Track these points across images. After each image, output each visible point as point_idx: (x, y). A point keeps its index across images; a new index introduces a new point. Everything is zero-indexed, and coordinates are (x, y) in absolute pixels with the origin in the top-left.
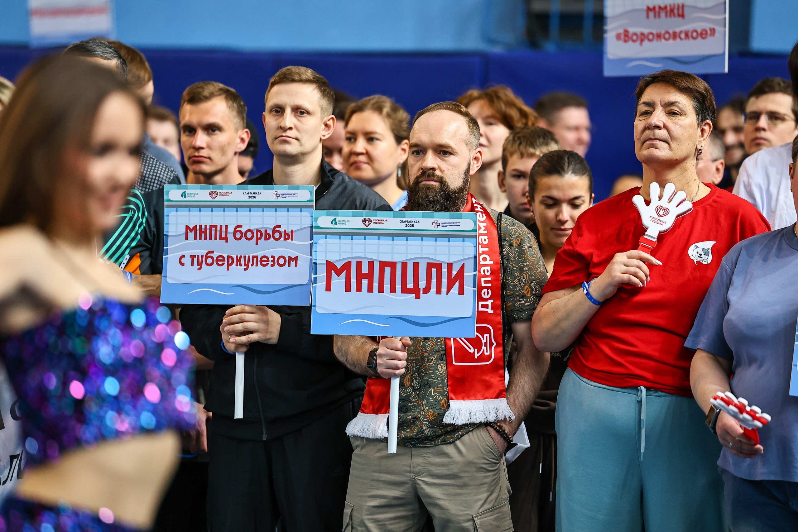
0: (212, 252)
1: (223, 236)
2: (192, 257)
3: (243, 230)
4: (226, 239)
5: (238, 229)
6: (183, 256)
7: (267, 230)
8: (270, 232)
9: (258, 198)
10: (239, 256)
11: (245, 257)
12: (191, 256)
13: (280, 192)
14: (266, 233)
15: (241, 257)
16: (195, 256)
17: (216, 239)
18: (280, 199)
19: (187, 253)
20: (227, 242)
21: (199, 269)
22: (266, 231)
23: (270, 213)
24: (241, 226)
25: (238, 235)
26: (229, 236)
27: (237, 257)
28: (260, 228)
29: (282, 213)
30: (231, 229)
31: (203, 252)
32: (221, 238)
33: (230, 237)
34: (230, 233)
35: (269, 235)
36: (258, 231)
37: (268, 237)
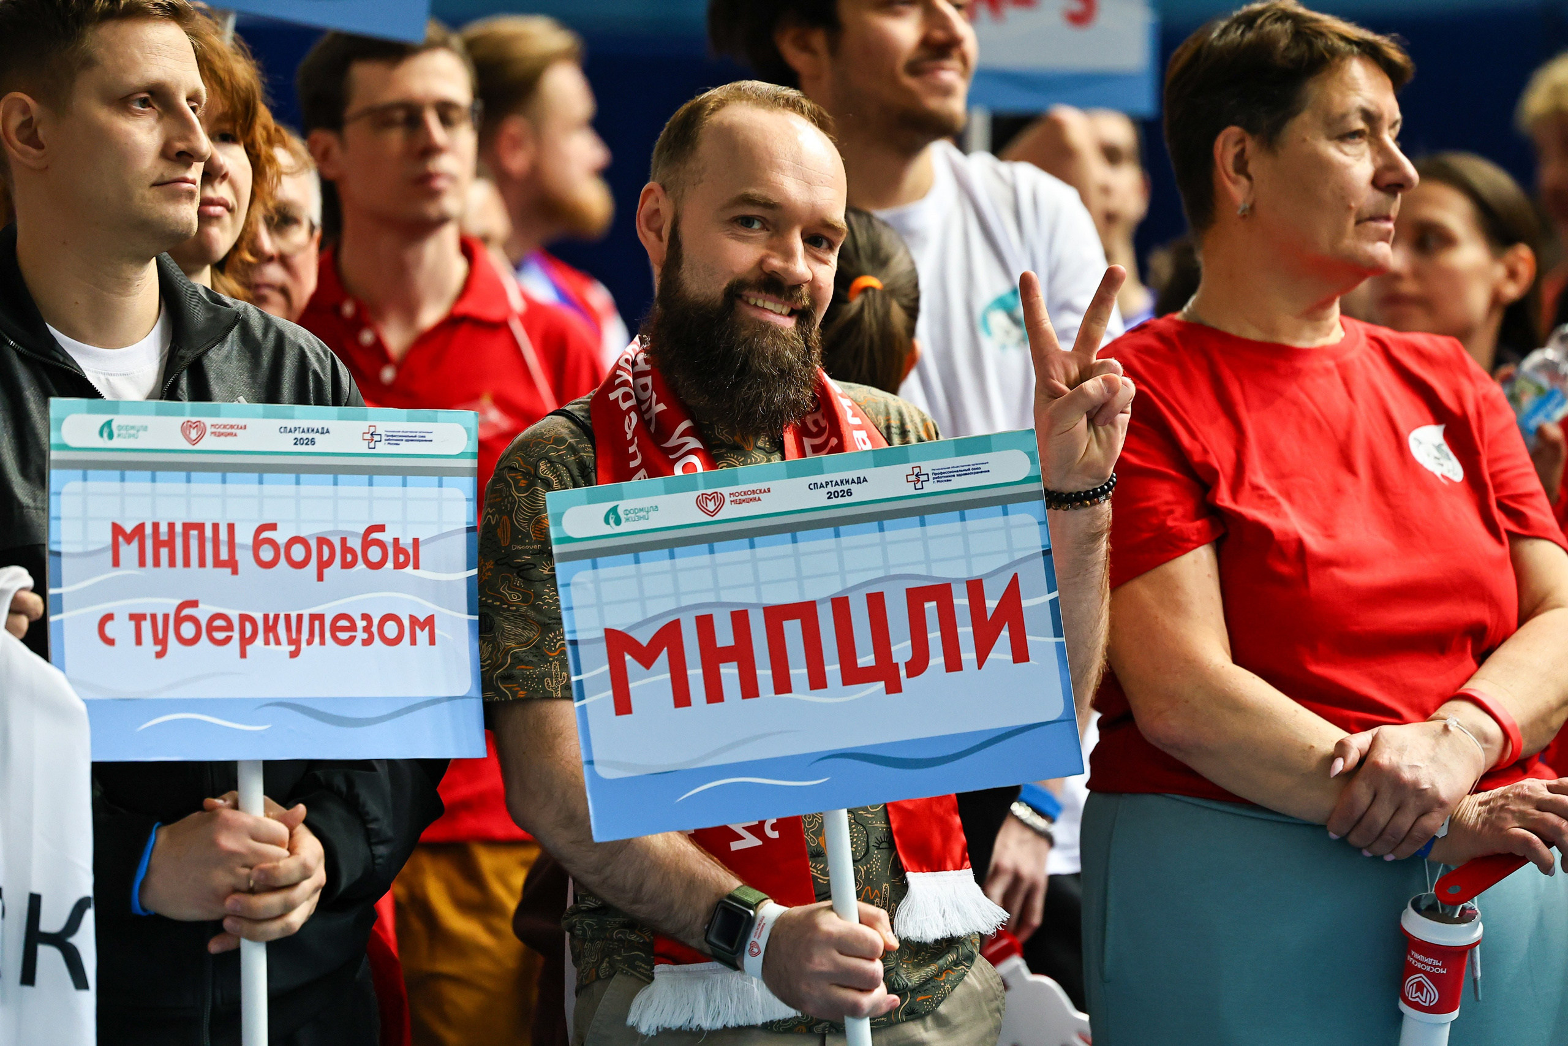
0: (194, 604)
1: (224, 555)
2: (137, 618)
3: (281, 537)
4: (232, 565)
5: (266, 535)
6: (109, 617)
7: (346, 538)
8: (355, 544)
9: (322, 444)
10: (271, 616)
11: (288, 617)
12: (132, 617)
13: (382, 427)
14: (346, 549)
15: (277, 617)
16: (143, 617)
17: (202, 564)
18: (382, 448)
19: (122, 607)
20: (235, 572)
21: (160, 655)
22: (344, 541)
23: (353, 488)
24: (273, 527)
25: (267, 554)
26: (239, 555)
27: (266, 617)
28: (325, 532)
29: (387, 488)
30: (245, 536)
31: (167, 605)
32: (218, 563)
33: (244, 557)
34: (243, 547)
35: (353, 552)
36: (322, 541)
37: (349, 558)
